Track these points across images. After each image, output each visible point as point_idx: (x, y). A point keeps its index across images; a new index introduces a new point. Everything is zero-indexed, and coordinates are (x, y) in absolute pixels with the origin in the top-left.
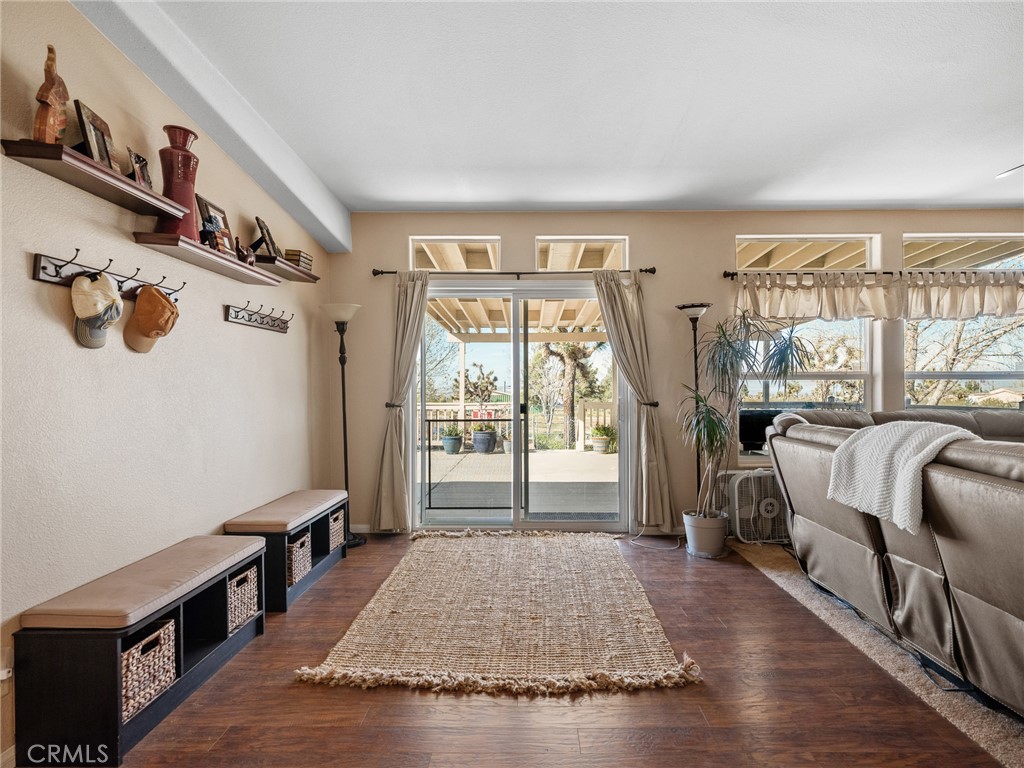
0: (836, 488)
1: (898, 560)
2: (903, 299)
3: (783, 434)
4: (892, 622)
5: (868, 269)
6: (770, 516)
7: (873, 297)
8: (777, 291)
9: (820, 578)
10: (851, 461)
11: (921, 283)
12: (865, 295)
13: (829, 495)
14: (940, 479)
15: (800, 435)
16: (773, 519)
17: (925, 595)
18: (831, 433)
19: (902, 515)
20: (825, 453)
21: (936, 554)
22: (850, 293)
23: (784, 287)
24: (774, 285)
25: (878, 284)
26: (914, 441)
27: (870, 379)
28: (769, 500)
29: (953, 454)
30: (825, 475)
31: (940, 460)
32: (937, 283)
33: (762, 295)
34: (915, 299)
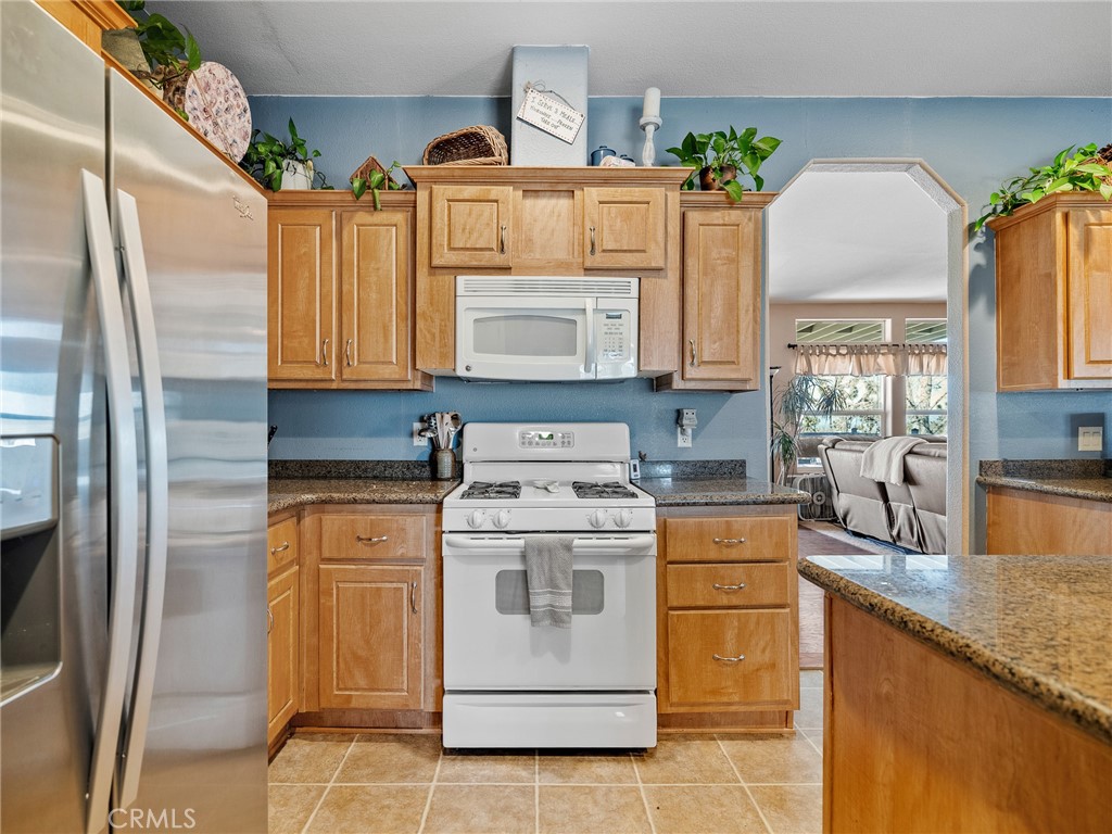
0: (865, 470)
1: (893, 504)
2: (905, 363)
3: (833, 447)
4: (891, 536)
5: (883, 342)
6: (819, 503)
7: (886, 361)
8: (824, 357)
9: (855, 527)
10: (872, 457)
11: (917, 352)
12: (881, 359)
13: (861, 474)
14: (911, 460)
15: (844, 447)
16: (822, 506)
17: (906, 517)
18: (862, 445)
19: (894, 478)
20: (858, 455)
21: (910, 496)
22: (871, 358)
23: (828, 354)
24: (821, 353)
25: (889, 352)
26: (901, 445)
27: (885, 415)
28: (819, 493)
29: (915, 450)
30: (859, 466)
31: (911, 452)
32: (927, 352)
33: (813, 359)
34: (913, 362)
